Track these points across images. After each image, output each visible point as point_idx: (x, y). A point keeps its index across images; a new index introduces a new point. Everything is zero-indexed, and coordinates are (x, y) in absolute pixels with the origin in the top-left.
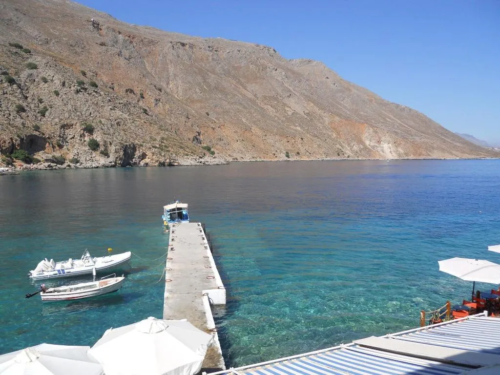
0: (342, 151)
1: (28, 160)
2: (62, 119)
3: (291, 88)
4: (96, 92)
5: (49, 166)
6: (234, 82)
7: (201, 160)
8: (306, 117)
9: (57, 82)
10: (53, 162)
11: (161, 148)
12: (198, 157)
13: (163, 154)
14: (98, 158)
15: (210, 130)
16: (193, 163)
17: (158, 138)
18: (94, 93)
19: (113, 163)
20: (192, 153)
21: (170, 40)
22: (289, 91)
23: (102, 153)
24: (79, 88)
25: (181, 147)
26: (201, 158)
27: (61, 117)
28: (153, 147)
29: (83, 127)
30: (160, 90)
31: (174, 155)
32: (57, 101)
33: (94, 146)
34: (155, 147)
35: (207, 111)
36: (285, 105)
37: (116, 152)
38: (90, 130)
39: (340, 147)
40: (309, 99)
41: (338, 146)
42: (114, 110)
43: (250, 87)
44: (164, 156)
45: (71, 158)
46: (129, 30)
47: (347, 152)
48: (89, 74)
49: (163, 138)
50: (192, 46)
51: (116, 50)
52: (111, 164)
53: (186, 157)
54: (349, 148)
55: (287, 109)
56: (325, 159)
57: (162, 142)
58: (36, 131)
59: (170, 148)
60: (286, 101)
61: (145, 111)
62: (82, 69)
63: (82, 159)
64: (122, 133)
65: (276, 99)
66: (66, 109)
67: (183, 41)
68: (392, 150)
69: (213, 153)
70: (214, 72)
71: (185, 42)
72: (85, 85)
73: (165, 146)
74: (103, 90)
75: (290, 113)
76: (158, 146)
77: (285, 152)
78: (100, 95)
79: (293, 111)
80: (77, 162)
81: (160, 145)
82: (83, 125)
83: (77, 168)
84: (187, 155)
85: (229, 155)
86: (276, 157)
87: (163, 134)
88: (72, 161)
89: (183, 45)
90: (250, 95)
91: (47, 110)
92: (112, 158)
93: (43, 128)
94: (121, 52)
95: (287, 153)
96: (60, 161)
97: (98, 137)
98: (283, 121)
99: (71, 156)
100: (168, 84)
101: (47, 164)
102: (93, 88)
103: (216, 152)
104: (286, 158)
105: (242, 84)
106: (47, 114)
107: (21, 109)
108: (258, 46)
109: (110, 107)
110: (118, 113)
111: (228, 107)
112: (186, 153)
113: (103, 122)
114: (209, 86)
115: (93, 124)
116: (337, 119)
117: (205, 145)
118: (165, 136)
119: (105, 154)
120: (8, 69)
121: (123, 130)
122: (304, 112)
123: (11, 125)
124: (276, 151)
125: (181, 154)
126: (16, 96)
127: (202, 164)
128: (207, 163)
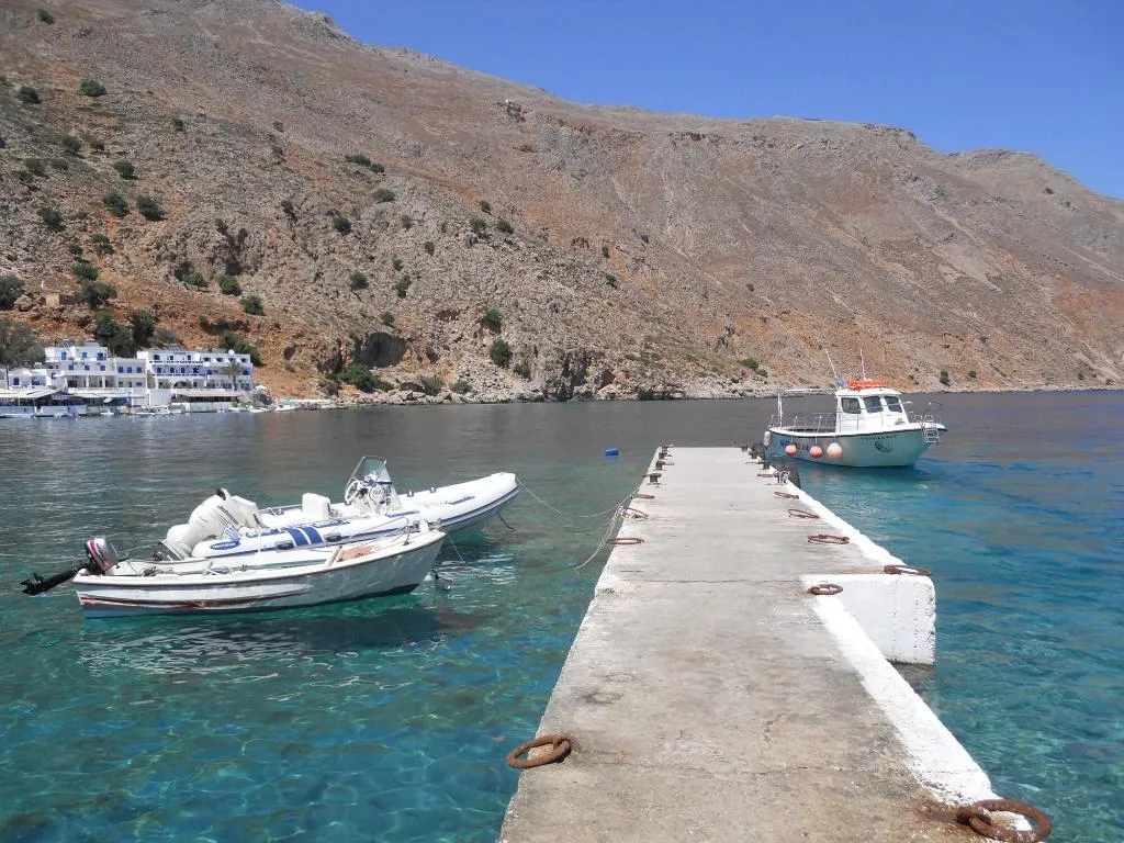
0: (1092, 369)
1: (367, 385)
2: (437, 301)
3: (954, 221)
4: (510, 243)
5: (410, 398)
6: (814, 214)
7: (734, 386)
8: (993, 286)
9: (432, 226)
10: (418, 389)
11: (644, 360)
12: (728, 380)
13: (648, 374)
14: (509, 380)
15: (758, 324)
16: (717, 392)
17: (640, 338)
18: (505, 246)
19: (541, 394)
20: (715, 370)
21: (671, 130)
22: (949, 226)
23: (518, 370)
24: (475, 235)
25: (689, 358)
26: (736, 382)
27: (437, 296)
28: (628, 357)
29: (482, 315)
30: (646, 239)
31: (673, 376)
32: (431, 265)
33: (501, 355)
34: (632, 358)
35: (750, 281)
36: (938, 260)
37: (547, 368)
38: (493, 322)
39: (1085, 359)
40: (999, 243)
41: (1079, 356)
42: (547, 278)
43: (850, 221)
44: (652, 377)
45: (454, 382)
46: (582, 116)
47: (1104, 369)
48: (496, 208)
49: (649, 338)
50: (716, 140)
51: (554, 158)
52: (536, 395)
53: (701, 379)
54: (1109, 361)
55: (943, 269)
56: (1043, 388)
57: (647, 347)
58: (387, 324)
59: (665, 361)
60: (941, 251)
61: (612, 281)
62: (484, 198)
63: (477, 385)
64: (561, 328)
65: (914, 247)
66: (447, 280)
67: (696, 131)
69: (764, 374)
70: (766, 194)
71: (701, 131)
72: (487, 229)
73: (654, 356)
74: (522, 238)
75: (950, 279)
76: (637, 355)
77: (938, 372)
78: (518, 249)
79: (959, 275)
80: (467, 389)
81: (642, 353)
82: (480, 311)
83: (465, 402)
84: (703, 375)
85: (801, 380)
86: (917, 383)
87: (651, 329)
88: (455, 388)
89: (697, 137)
90: (851, 242)
91: (410, 283)
92: (537, 383)
93: (400, 321)
94: (563, 162)
95: (944, 374)
96: (431, 388)
97: (511, 336)
98: (932, 299)
99: (453, 378)
100: (663, 226)
101: (405, 394)
102: (503, 236)
103: (770, 372)
104: (942, 387)
105: (831, 218)
106: (410, 291)
107: (359, 283)
108: (870, 127)
109: (538, 273)
110: (555, 285)
111: (799, 269)
112: (701, 370)
113: (522, 305)
114: (754, 224)
115: (501, 310)
116: (1075, 288)
117: (744, 358)
118: (655, 334)
119: (523, 372)
120: (340, 204)
121: (564, 321)
122: (987, 275)
123: (339, 314)
124: (917, 370)
125: (689, 373)
126: (351, 257)
127: (737, 395)
128: (749, 394)
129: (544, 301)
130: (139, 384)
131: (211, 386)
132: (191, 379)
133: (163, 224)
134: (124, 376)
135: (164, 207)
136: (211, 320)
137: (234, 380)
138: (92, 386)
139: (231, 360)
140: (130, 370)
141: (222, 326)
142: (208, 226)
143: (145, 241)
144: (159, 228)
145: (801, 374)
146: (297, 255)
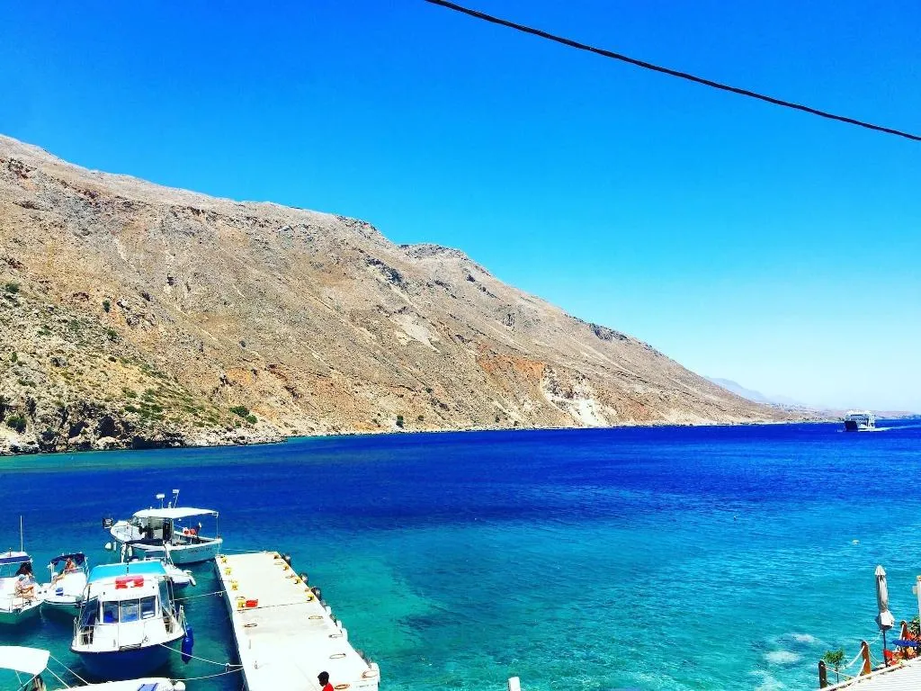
0: (504, 413)
3: (405, 297)
6: (296, 284)
7: (229, 434)
8: (434, 349)
11: (145, 411)
12: (223, 430)
13: (148, 425)
15: (249, 375)
16: (214, 439)
17: (140, 391)
19: (36, 446)
20: (211, 420)
21: (171, 202)
22: (402, 301)
23: (11, 423)
26: (230, 430)
28: (127, 409)
30: (147, 297)
31: (172, 426)
34: (132, 410)
35: (242, 338)
36: (393, 327)
39: (500, 406)
40: (438, 316)
42: (48, 334)
43: (326, 292)
44: (152, 428)
46: (86, 181)
47: (511, 414)
49: (150, 392)
50: (214, 216)
51: (55, 217)
52: (31, 447)
53: (199, 428)
54: (516, 408)
55: (398, 334)
56: (472, 428)
57: (148, 400)
59: (165, 411)
60: (396, 319)
61: (113, 336)
64: (61, 381)
65: (376, 315)
67: (195, 206)
68: (594, 410)
69: (254, 420)
70: (256, 265)
71: (200, 207)
73: (154, 407)
74: (25, 294)
75: (404, 342)
76: (138, 407)
77: (395, 416)
78: (18, 305)
79: (410, 339)
81: (142, 405)
84: (201, 425)
85: (286, 424)
86: (379, 426)
87: (152, 384)
89: (197, 212)
92: (33, 435)
95: (400, 418)
98: (391, 358)
100: (164, 285)
103: (259, 418)
104: (399, 429)
105: (311, 287)
108: (341, 217)
109: (39, 329)
110: (56, 341)
111: (285, 329)
112: (199, 420)
113: (21, 359)
114: (246, 289)
116: (491, 353)
117: (236, 405)
118: (156, 388)
119: (19, 426)
121: (64, 375)
122: (430, 340)
124: (379, 415)
125: (187, 423)
127: (231, 442)
128: (241, 441)
129: (45, 355)
145: (286, 419)
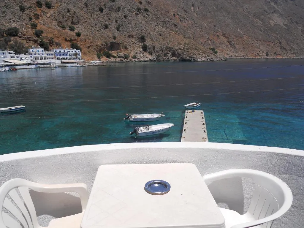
1: (109, 56)
2: (128, 32)
3: (276, 6)
4: (148, 15)
5: (121, 60)
6: (235, 4)
7: (208, 58)
8: (285, 27)
9: (126, 9)
10: (123, 58)
12: (206, 56)
13: (185, 54)
14: (147, 55)
15: (216, 37)
16: (203, 59)
17: (183, 43)
18: (146, 16)
19: (156, 59)
20: (203, 53)
22: (274, 8)
23: (149, 52)
24: (138, 13)
25: (196, 49)
26: (209, 56)
29: (140, 37)
30: (186, 11)
31: (191, 54)
32: (126, 22)
33: (145, 48)
34: (180, 49)
35: (215, 24)
36: (270, 19)
37: (158, 52)
38: (142, 39)
42: (158, 26)
45: (133, 56)
48: (144, 3)
49: (185, 43)
52: (154, 59)
57: (185, 46)
58: (114, 39)
59: (189, 50)
60: (271, 16)
61: (176, 26)
63: (138, 56)
64: (161, 40)
65: (263, 14)
66: (130, 26)
72: (141, 10)
73: (187, 49)
74: (151, 13)
77: (266, 52)
78: (150, 17)
79: (275, 23)
80: (136, 58)
81: (183, 48)
82: (139, 35)
83: (136, 61)
84: (200, 54)
86: (259, 55)
91: (120, 27)
92: (155, 56)
93: (118, 38)
96: (126, 57)
97: (148, 43)
98: (266, 31)
99: (132, 54)
100: (191, 7)
101: (119, 59)
102: (146, 13)
103: (218, 52)
104: (266, 57)
106: (121, 29)
107: (106, 27)
109: (155, 24)
110: (160, 27)
113: (151, 34)
114: (217, 7)
115: (145, 35)
118: (187, 42)
119: (151, 54)
120: (100, 2)
121: (162, 38)
123: (102, 36)
124: (260, 52)
125: (196, 54)
126: (104, 19)
127: (208, 60)
128: (212, 60)
129: (157, 32)
130: (52, 58)
131: (70, 59)
132: (65, 57)
133: (53, 10)
134: (49, 56)
135: (52, 4)
136: (68, 39)
137: (76, 57)
138: (41, 59)
139: (75, 52)
140: (50, 55)
141: (71, 40)
142: (65, 10)
143: (49, 15)
144: (52, 11)
146: (89, 19)
